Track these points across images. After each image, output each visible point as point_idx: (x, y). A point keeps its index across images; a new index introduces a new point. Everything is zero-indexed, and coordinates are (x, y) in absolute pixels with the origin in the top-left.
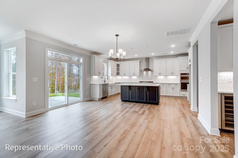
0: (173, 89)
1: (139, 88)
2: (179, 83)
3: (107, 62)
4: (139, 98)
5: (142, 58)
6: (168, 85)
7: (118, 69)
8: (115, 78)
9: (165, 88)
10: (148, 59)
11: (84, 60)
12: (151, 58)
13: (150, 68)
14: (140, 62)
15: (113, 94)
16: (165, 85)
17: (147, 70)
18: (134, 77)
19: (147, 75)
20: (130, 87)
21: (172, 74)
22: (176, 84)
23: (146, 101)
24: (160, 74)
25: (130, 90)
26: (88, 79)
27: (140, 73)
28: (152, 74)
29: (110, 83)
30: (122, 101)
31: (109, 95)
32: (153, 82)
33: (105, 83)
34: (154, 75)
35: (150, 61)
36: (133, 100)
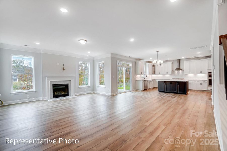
0: (201, 84)
1: (172, 83)
2: (207, 79)
3: (146, 64)
4: (172, 90)
5: (174, 60)
6: (196, 81)
7: (154, 69)
8: (151, 75)
9: (194, 83)
10: (179, 61)
11: (132, 65)
12: (182, 59)
13: (181, 68)
14: (172, 63)
15: (150, 88)
16: (194, 81)
17: (179, 69)
18: (167, 75)
19: (178, 73)
20: (165, 82)
21: (201, 72)
22: (204, 81)
23: (177, 92)
24: (190, 72)
25: (165, 84)
26: (134, 77)
27: (172, 72)
28: (183, 73)
29: (148, 80)
30: (159, 92)
31: (148, 88)
32: (183, 79)
33: (145, 80)
34: (185, 73)
35: (181, 62)
36: (167, 91)
